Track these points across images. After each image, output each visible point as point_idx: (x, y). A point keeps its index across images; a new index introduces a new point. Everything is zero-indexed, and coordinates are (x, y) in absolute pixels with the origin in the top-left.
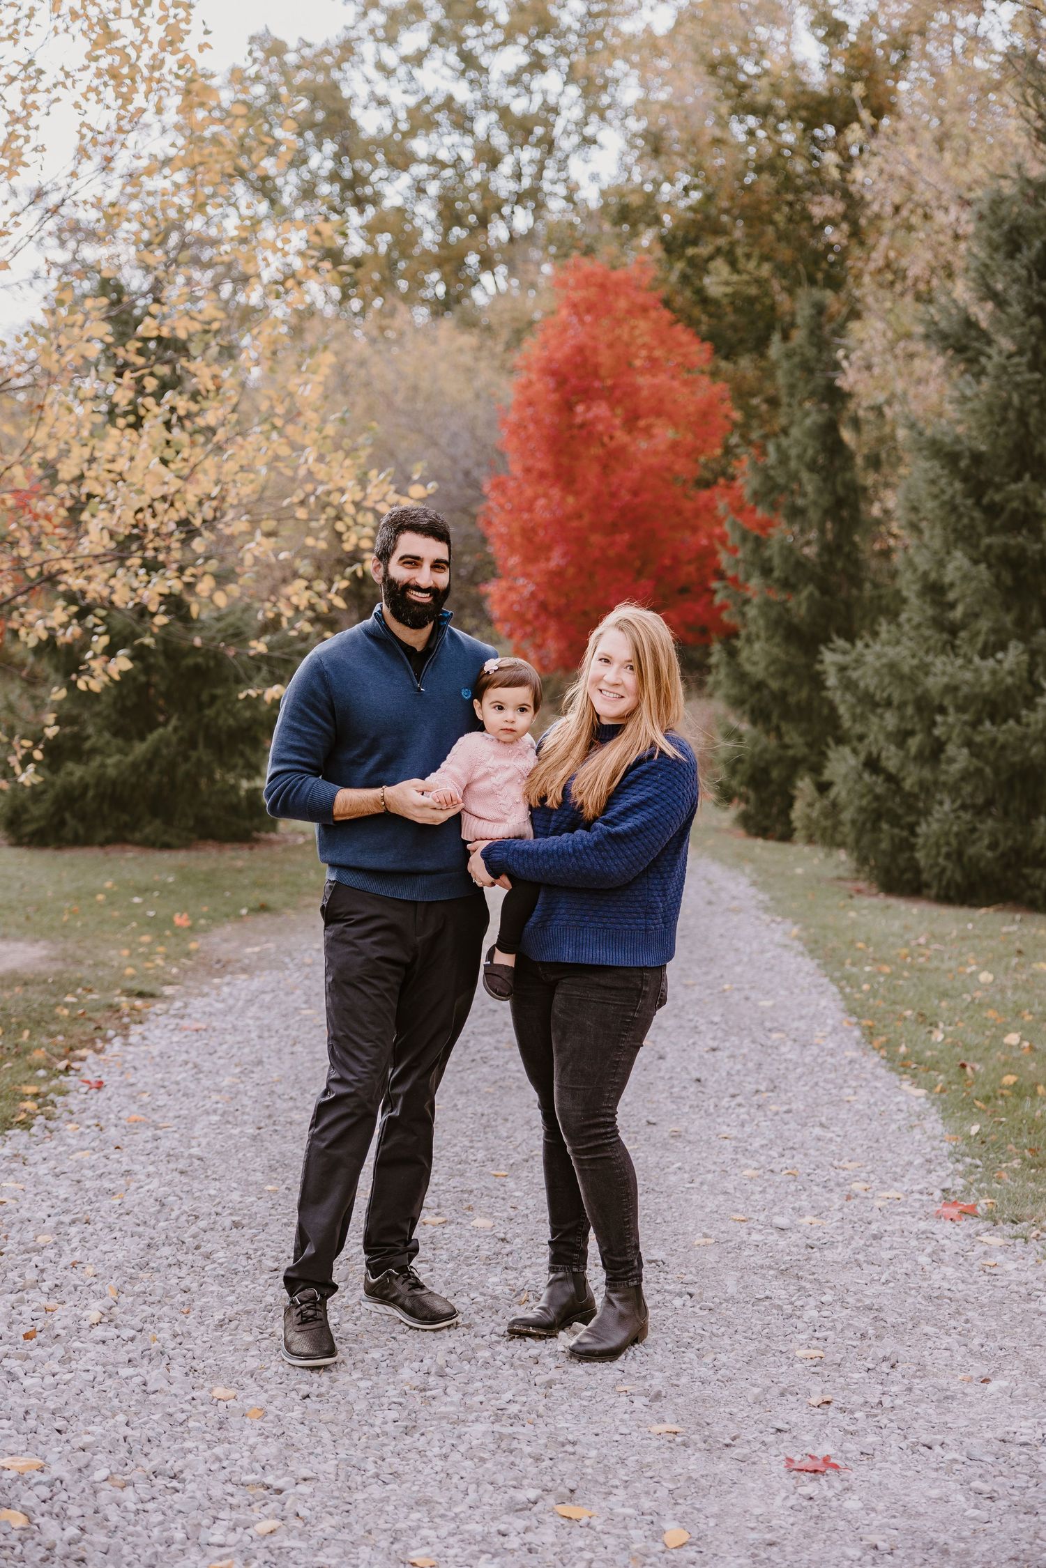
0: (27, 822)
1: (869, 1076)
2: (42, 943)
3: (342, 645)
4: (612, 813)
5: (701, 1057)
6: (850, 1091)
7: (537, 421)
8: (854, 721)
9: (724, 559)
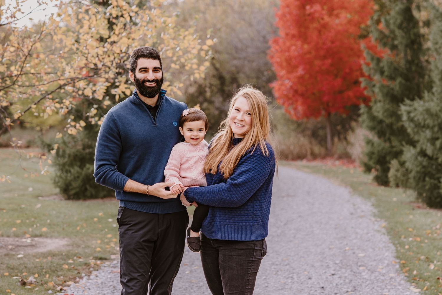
0: (72, 189)
1: (397, 284)
2: (66, 239)
3: (121, 108)
4: (234, 175)
5: (327, 278)
6: (387, 290)
7: (290, 13)
8: (415, 135)
9: (365, 69)
